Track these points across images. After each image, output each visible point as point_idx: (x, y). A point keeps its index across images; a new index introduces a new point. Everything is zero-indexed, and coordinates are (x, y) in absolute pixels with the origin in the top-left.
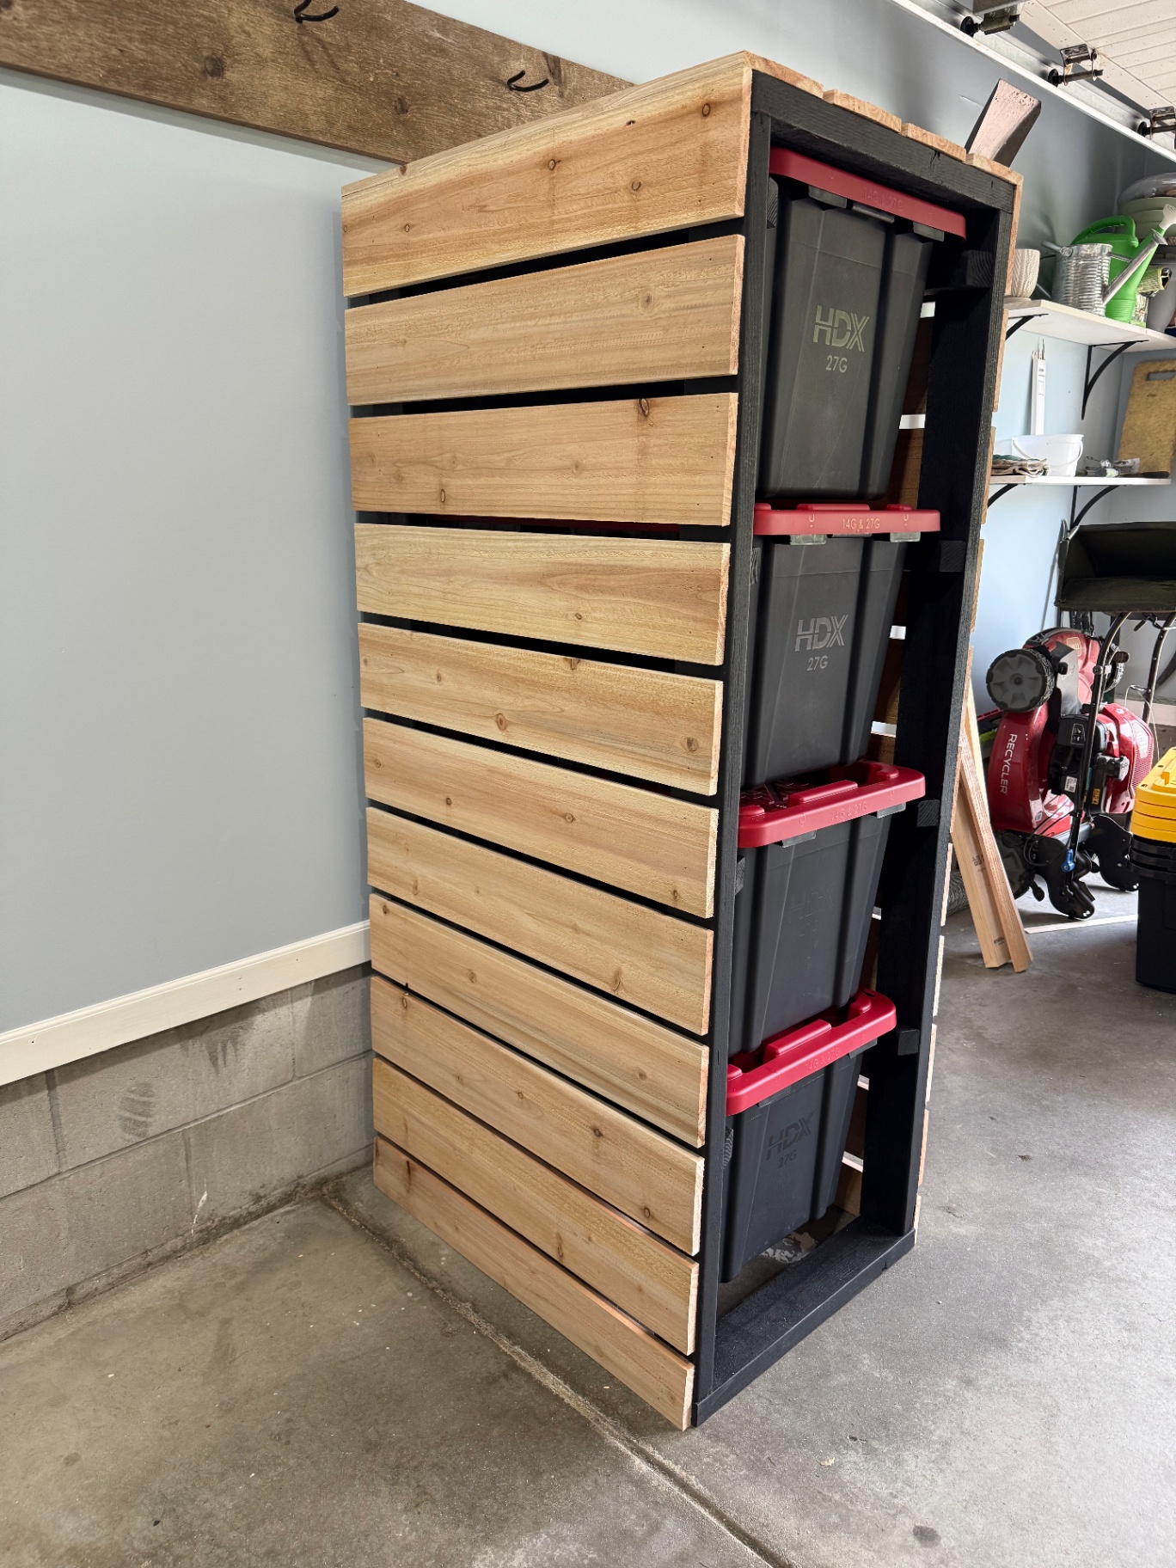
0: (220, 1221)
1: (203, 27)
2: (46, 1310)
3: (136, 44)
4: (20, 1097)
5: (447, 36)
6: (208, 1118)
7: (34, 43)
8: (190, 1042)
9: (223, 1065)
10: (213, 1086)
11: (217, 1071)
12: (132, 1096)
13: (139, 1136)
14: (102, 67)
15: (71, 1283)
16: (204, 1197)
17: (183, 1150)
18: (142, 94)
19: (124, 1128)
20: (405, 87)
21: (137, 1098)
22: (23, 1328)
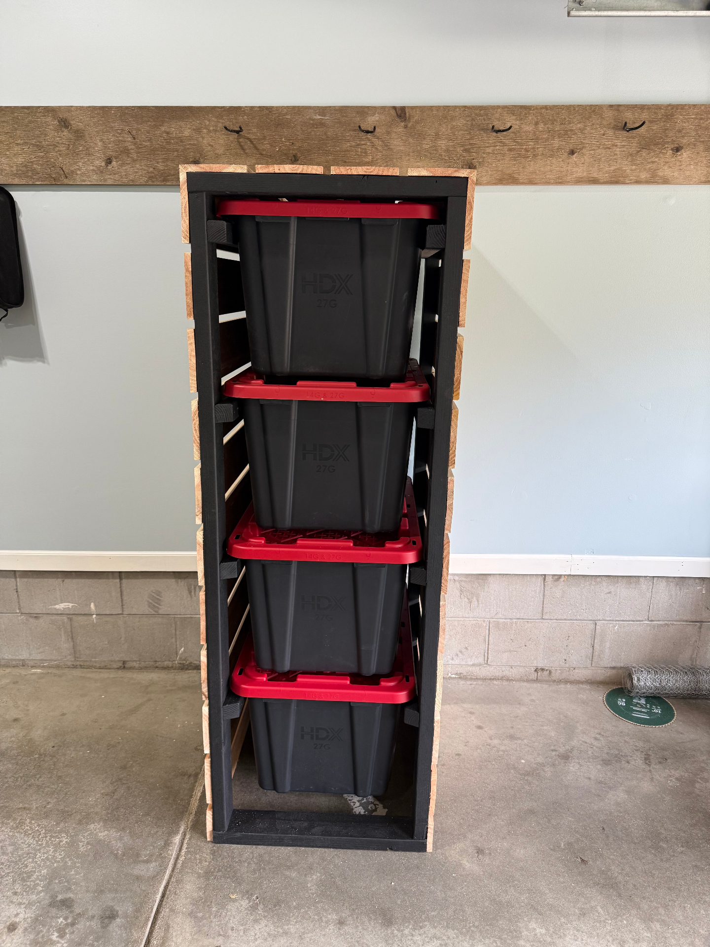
0: (190, 663)
1: (190, 149)
2: (115, 666)
3: (161, 164)
4: (109, 579)
5: (325, 116)
6: (186, 616)
7: (120, 174)
8: (180, 580)
9: (194, 596)
10: (189, 603)
11: (191, 597)
12: (153, 594)
13: (155, 612)
14: (146, 177)
15: (127, 659)
16: (182, 649)
17: (174, 625)
18: (163, 184)
19: (149, 606)
20: (297, 149)
21: (155, 595)
22: (105, 668)
